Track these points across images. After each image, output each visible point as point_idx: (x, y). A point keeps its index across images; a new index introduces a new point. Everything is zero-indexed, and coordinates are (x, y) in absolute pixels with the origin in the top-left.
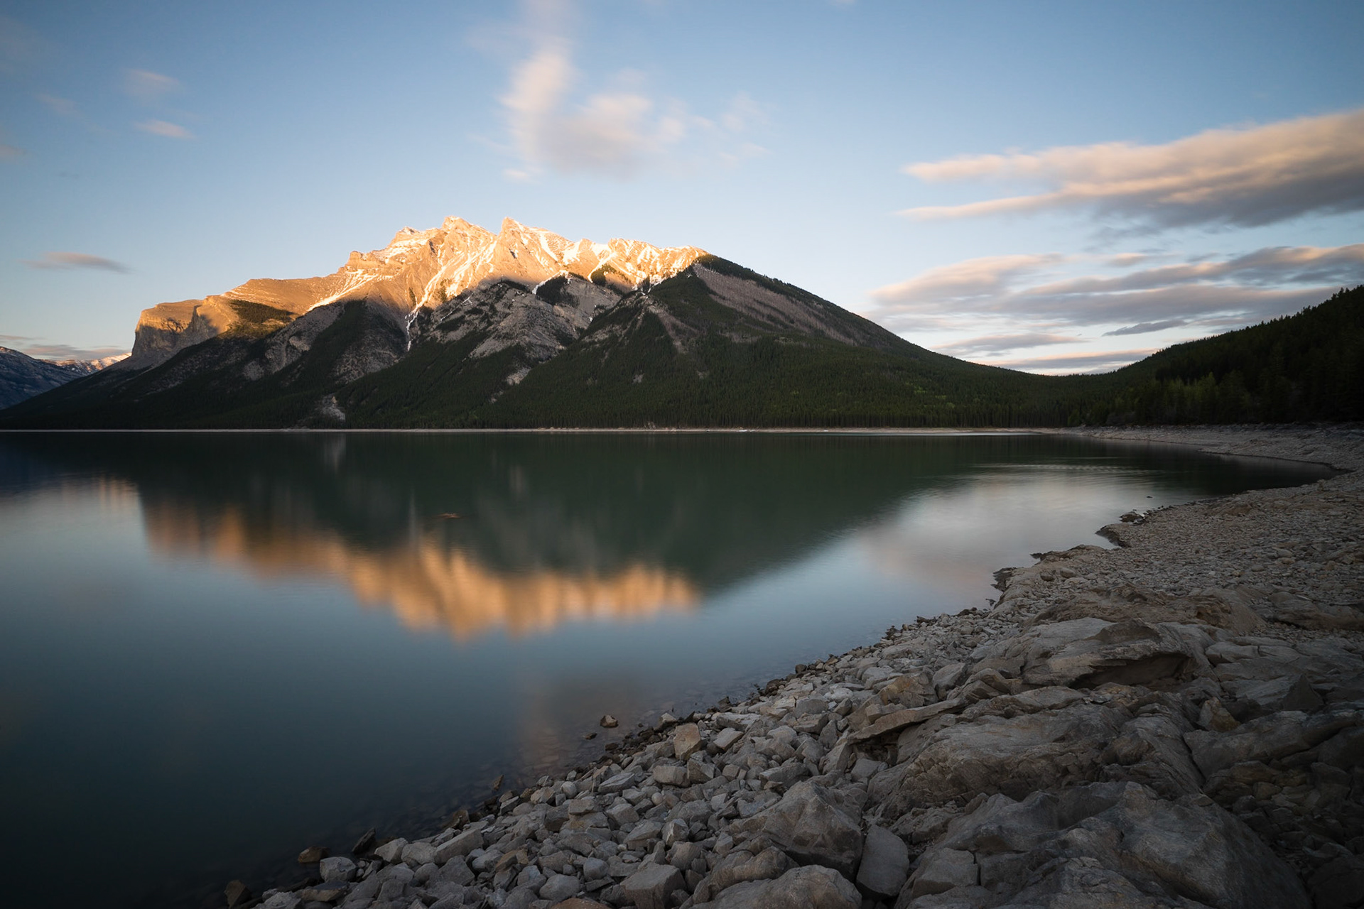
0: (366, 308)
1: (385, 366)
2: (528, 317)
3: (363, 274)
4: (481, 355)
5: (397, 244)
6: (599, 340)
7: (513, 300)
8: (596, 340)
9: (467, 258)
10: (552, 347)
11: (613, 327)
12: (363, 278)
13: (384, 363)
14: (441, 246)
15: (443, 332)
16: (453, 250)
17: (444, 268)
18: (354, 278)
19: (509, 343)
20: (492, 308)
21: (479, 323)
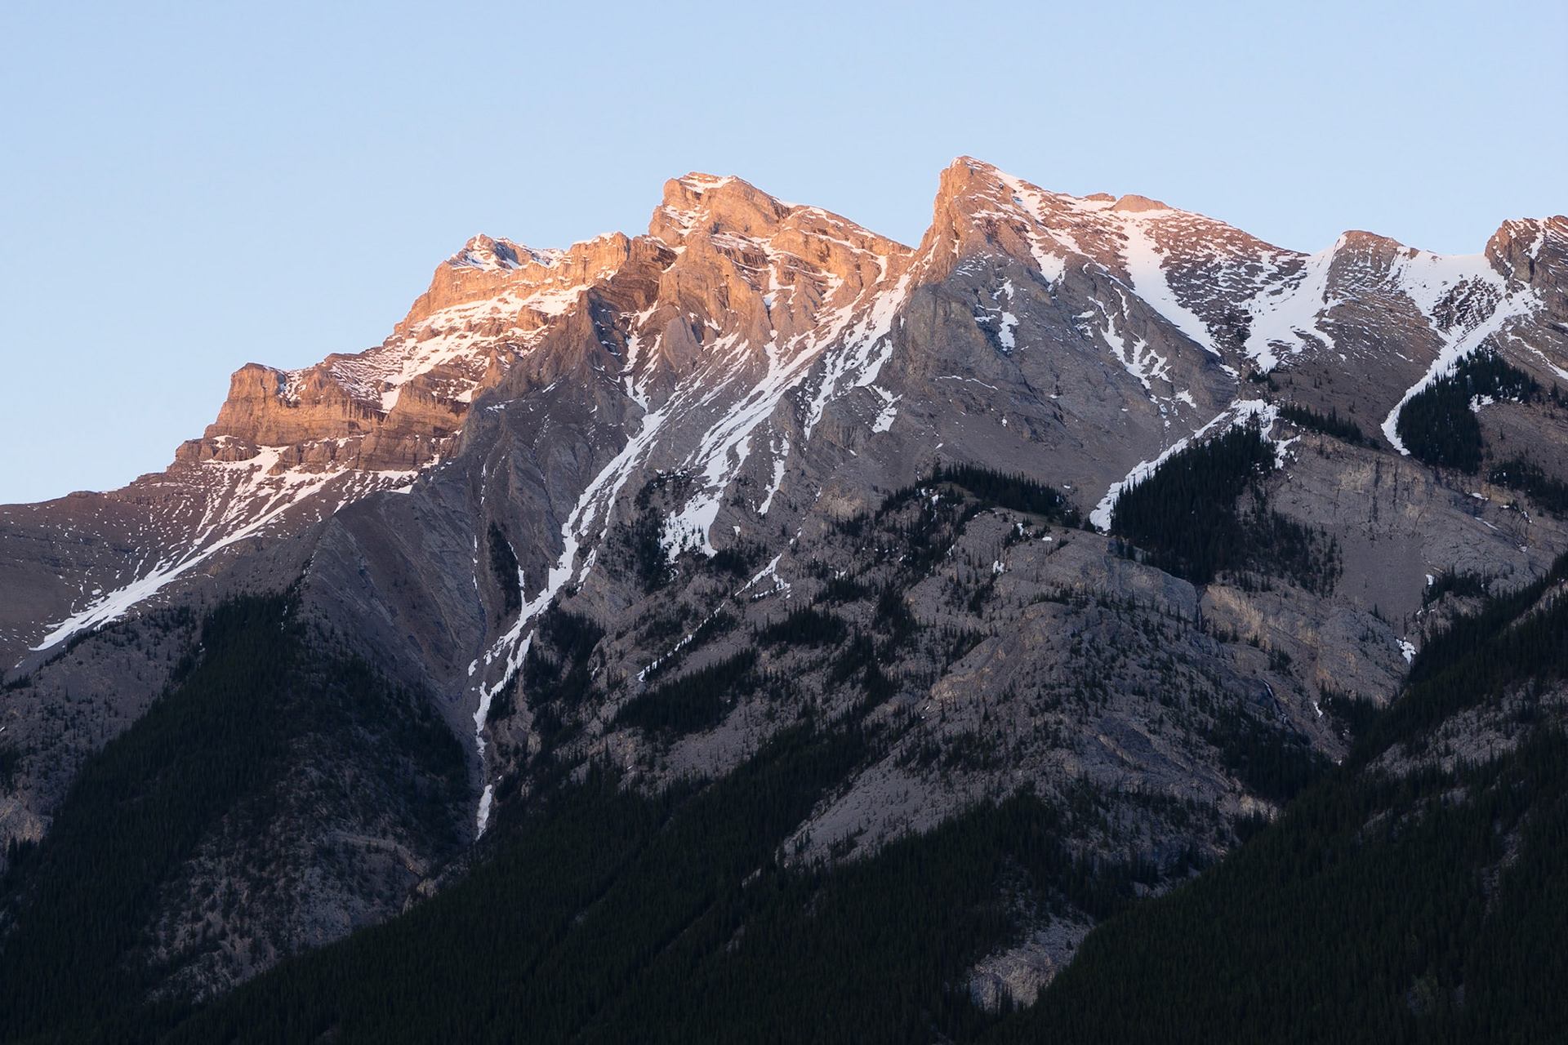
0: (301, 629)
1: (371, 912)
2: (1075, 651)
3: (283, 466)
4: (838, 849)
5: (439, 320)
6: (1462, 768)
7: (997, 566)
8: (1448, 766)
9: (765, 368)
10: (1204, 806)
11: (1539, 690)
12: (278, 484)
13: (368, 897)
14: (644, 316)
15: (649, 737)
16: (698, 330)
17: (653, 422)
18: (239, 490)
19: (978, 790)
20: (892, 609)
21: (829, 687)
